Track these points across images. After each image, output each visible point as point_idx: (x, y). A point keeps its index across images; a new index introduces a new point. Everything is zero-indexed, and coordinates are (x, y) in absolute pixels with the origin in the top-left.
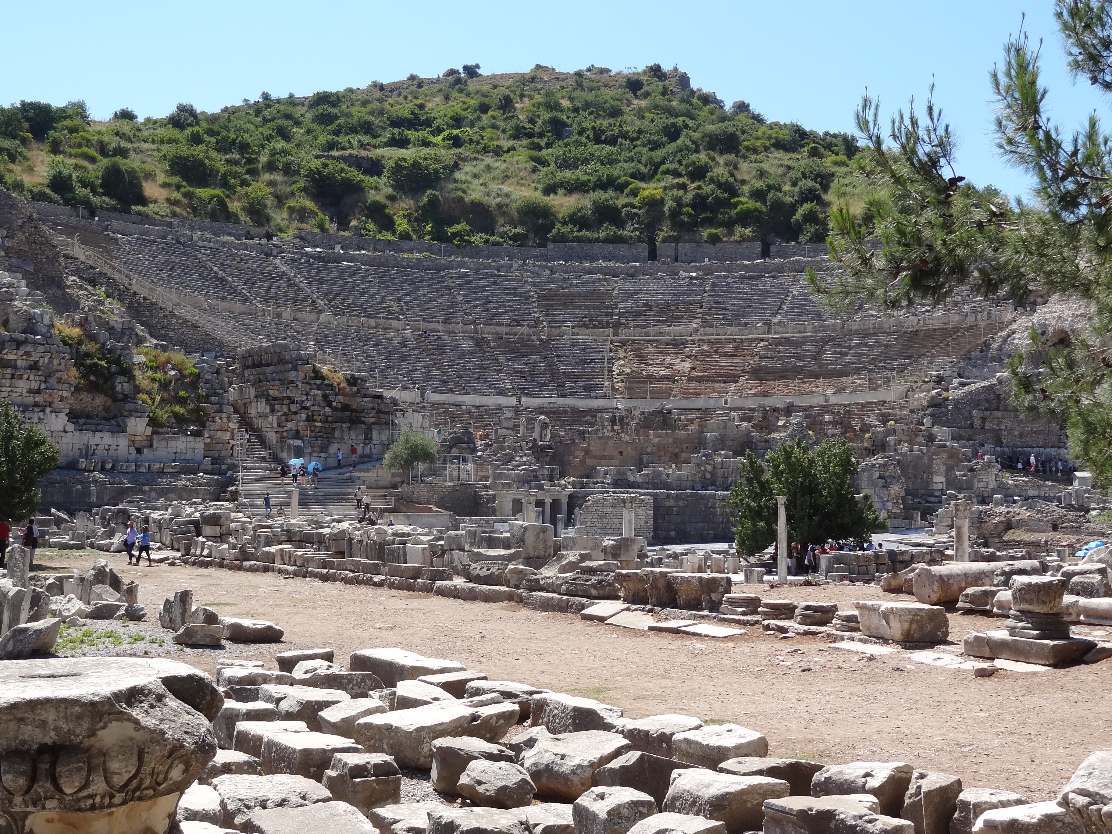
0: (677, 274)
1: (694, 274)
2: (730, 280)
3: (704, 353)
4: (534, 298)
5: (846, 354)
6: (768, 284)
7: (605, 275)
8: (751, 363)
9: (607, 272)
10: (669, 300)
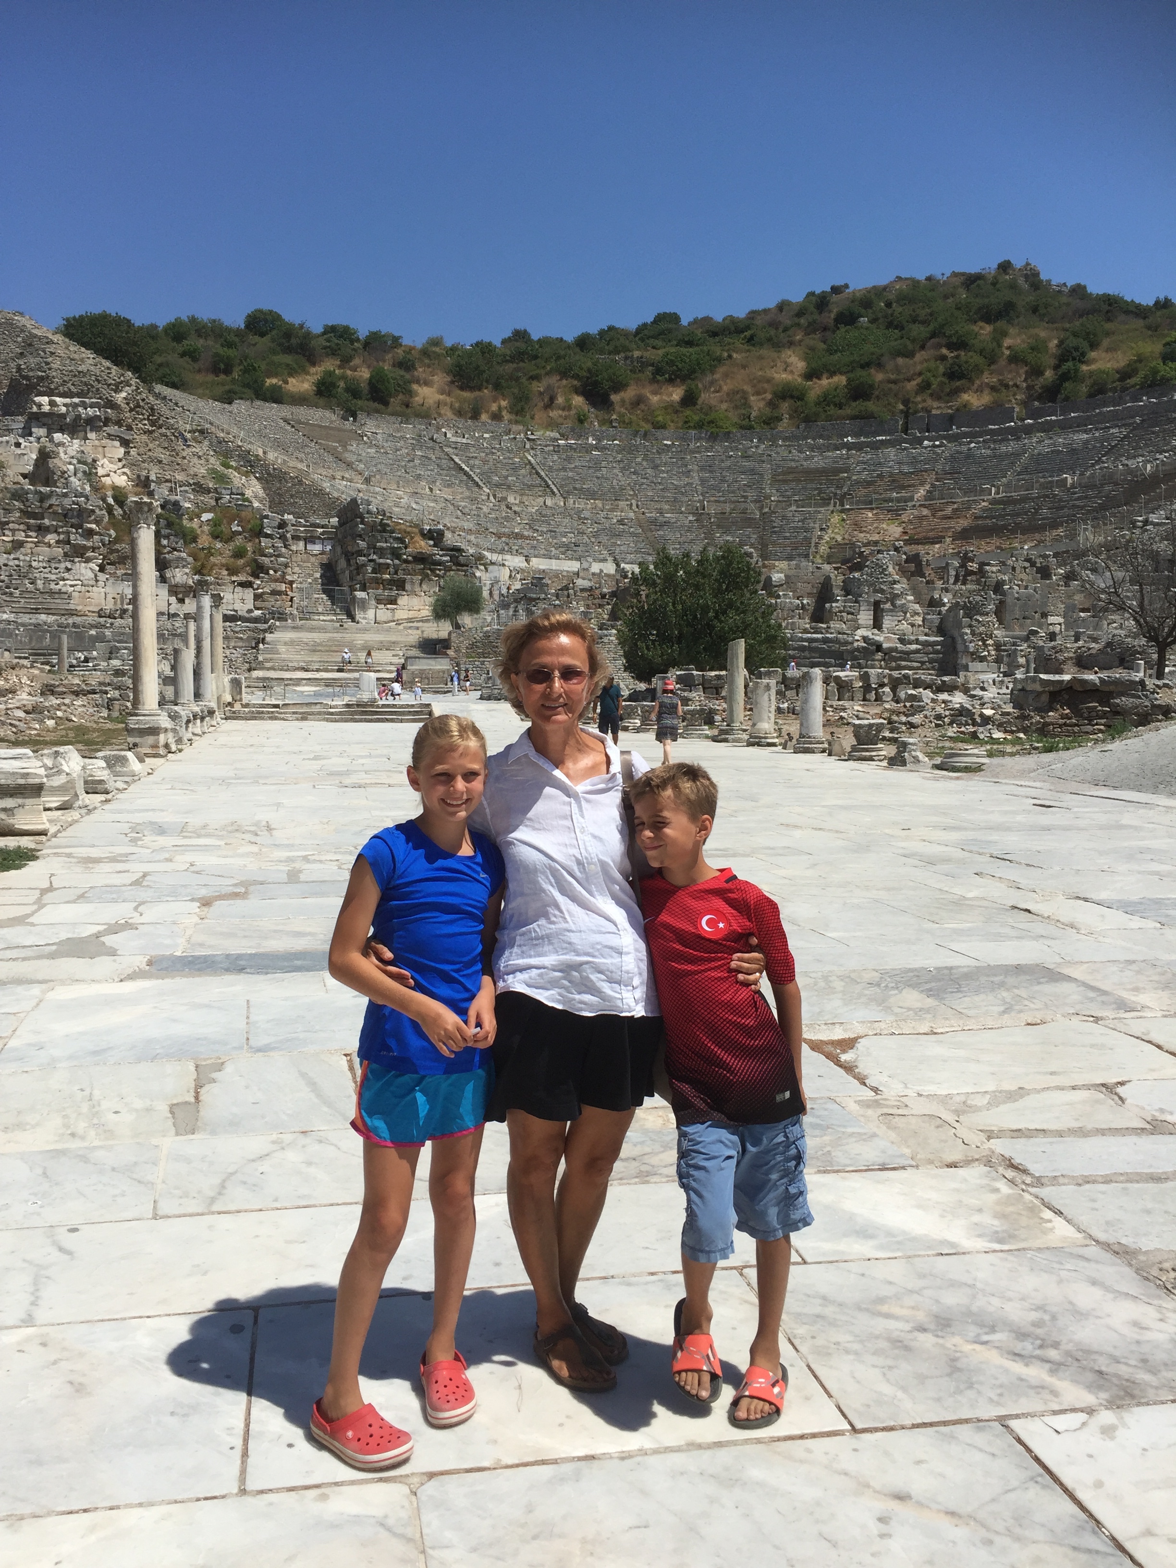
0: (921, 444)
1: (937, 443)
2: (973, 445)
3: (921, 518)
4: (768, 477)
5: (1062, 508)
6: (1011, 447)
7: (849, 449)
8: (963, 523)
9: (849, 447)
10: (906, 469)
